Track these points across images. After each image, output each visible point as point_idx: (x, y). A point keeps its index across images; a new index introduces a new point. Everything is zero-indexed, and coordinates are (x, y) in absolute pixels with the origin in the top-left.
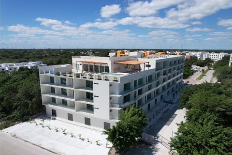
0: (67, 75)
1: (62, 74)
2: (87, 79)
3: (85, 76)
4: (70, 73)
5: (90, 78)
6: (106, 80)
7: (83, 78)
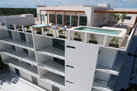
0: (23, 29)
1: (17, 28)
2: (54, 38)
3: (50, 33)
4: (28, 27)
5: (60, 37)
6: (90, 42)
7: (48, 35)
